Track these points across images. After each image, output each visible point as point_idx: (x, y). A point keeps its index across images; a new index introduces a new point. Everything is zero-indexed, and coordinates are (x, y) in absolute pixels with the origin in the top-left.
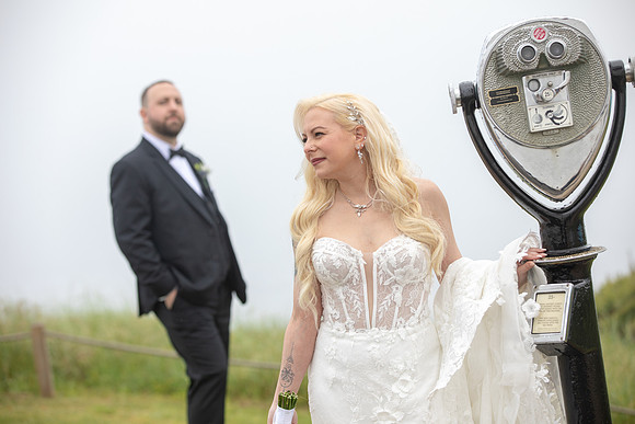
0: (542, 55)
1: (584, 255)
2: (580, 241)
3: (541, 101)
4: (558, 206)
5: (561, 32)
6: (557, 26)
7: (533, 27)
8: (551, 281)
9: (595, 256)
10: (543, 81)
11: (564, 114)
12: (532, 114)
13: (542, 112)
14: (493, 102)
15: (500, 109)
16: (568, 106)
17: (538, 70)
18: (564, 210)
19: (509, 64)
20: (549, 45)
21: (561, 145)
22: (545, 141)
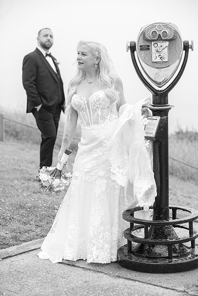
0: (160, 35)
1: (166, 107)
2: (166, 102)
3: (157, 51)
4: (160, 89)
5: (167, 28)
6: (166, 26)
7: (158, 25)
8: (154, 115)
9: (171, 108)
10: (159, 44)
11: (165, 57)
12: (154, 55)
13: (157, 55)
14: (141, 49)
15: (143, 52)
16: (167, 54)
17: (157, 40)
18: (161, 91)
19: (147, 36)
20: (162, 32)
21: (162, 68)
22: (157, 65)
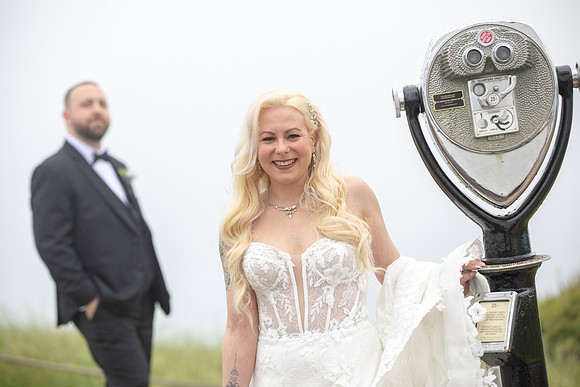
0: (489, 59)
1: (528, 263)
2: (524, 249)
3: (487, 106)
4: (503, 213)
5: (508, 35)
6: (504, 30)
7: (480, 31)
8: (494, 289)
9: (540, 264)
10: (489, 86)
11: (510, 119)
12: (477, 119)
13: (487, 116)
14: (438, 107)
15: (444, 113)
16: (514, 111)
17: (483, 74)
18: (508, 217)
19: (454, 68)
20: (495, 49)
21: (506, 151)
22: (490, 146)
